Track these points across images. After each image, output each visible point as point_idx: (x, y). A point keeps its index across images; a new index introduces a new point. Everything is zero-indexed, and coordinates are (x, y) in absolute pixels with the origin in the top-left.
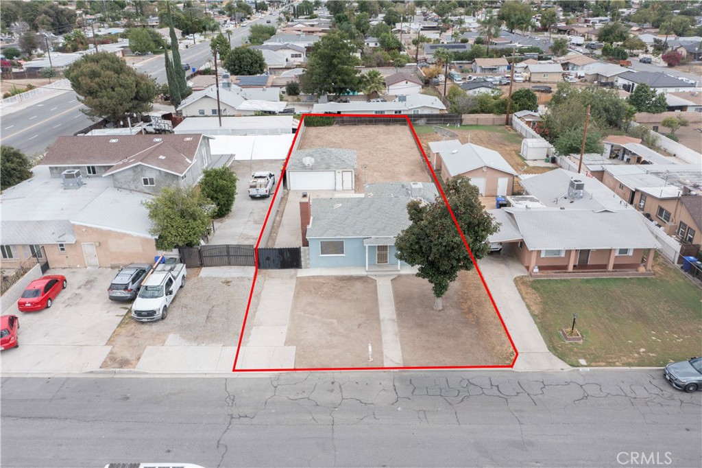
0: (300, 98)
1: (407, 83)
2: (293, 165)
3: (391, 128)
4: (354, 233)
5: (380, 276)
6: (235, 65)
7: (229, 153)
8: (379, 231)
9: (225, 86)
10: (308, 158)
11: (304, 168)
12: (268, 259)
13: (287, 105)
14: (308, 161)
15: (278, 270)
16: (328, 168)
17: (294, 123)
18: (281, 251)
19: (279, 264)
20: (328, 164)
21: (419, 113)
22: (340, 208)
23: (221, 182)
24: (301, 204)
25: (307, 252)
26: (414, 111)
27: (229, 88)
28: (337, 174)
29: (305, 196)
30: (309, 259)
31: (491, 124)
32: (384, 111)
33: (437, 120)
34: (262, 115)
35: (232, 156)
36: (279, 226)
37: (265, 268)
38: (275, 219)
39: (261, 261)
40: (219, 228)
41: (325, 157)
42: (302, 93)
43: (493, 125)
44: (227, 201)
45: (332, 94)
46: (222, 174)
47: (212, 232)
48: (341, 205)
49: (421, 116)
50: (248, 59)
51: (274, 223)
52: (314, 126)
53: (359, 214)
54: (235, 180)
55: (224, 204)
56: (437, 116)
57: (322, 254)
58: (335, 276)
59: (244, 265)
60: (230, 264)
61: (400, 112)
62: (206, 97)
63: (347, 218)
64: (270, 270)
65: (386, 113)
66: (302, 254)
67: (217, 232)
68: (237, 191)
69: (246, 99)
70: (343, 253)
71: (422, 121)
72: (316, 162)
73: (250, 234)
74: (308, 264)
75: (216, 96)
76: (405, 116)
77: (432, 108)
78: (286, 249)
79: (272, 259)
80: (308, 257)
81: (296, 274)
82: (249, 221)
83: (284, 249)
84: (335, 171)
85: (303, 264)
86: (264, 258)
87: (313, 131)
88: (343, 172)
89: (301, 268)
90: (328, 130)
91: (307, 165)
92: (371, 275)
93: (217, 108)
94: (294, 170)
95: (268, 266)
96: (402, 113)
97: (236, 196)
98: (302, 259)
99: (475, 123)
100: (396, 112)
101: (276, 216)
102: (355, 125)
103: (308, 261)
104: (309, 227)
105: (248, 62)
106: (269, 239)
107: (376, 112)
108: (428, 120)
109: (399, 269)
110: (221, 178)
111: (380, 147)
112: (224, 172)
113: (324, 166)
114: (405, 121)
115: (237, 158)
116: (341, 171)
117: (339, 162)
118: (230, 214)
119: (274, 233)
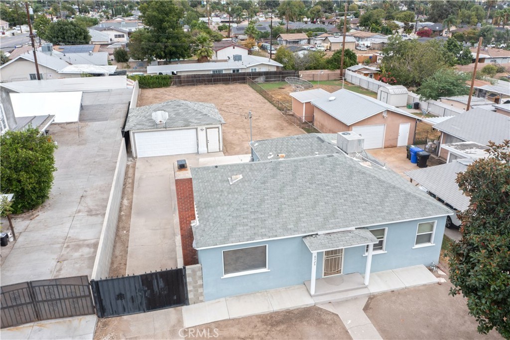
0: (130, 65)
1: (234, 48)
2: (138, 124)
3: (232, 86)
4: (286, 229)
5: (339, 303)
6: (58, 38)
7: (46, 113)
8: (326, 219)
9: (45, 51)
10: (159, 113)
11: (155, 127)
12: (120, 296)
13: (117, 68)
14: (160, 116)
15: (142, 315)
16: (187, 125)
17: (129, 83)
18: (147, 280)
19: (144, 302)
20: (186, 120)
21: (257, 71)
22: (242, 181)
23: (23, 153)
24: (178, 182)
25: (199, 273)
26: (252, 69)
27: (49, 52)
28: (200, 132)
29: (182, 167)
30: (202, 286)
31: (326, 79)
32: (222, 70)
33: (275, 77)
34: (89, 76)
35: (49, 117)
36: (129, 216)
37: (116, 313)
38: (121, 204)
39: (107, 303)
40: (25, 230)
41: (181, 111)
42: (131, 60)
43: (328, 80)
44: (39, 183)
45: (162, 60)
46: (27, 141)
47: (11, 240)
48: (240, 177)
49: (260, 74)
50: (72, 31)
51: (120, 211)
52: (150, 88)
53: (281, 191)
54: (51, 149)
55: (34, 189)
56: (275, 73)
57: (226, 272)
58: (258, 316)
59: (72, 316)
60: (39, 317)
61: (238, 70)
62: (21, 59)
63: (263, 201)
64: (125, 317)
65: (224, 72)
66: (189, 280)
67: (20, 240)
68: (56, 165)
69: (70, 64)
70: (264, 266)
71: (261, 79)
72: (170, 118)
73: (82, 238)
74: (201, 294)
75: (34, 58)
76: (244, 74)
77: (269, 65)
78: (156, 274)
79: (128, 296)
80: (200, 282)
81: (180, 321)
82: (79, 211)
83: (151, 275)
84: (197, 129)
85: (191, 296)
86: (113, 297)
87: (150, 93)
88: (207, 128)
89: (189, 305)
90: (166, 91)
91: (158, 122)
92: (323, 304)
93: (35, 73)
94: (141, 131)
95: (121, 309)
96: (240, 71)
97: (54, 174)
98: (190, 288)
99: (311, 79)
100: (234, 71)
101: (122, 198)
102: (194, 85)
103: (200, 290)
104: (195, 224)
105: (72, 33)
106: (115, 242)
107: (214, 71)
108: (267, 78)
109: (367, 283)
110: (24, 147)
111: (229, 103)
112: (30, 137)
113: (181, 123)
114: (244, 79)
115: (57, 120)
116: (204, 128)
117: (199, 116)
118: (47, 202)
119: (124, 228)
